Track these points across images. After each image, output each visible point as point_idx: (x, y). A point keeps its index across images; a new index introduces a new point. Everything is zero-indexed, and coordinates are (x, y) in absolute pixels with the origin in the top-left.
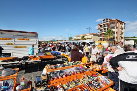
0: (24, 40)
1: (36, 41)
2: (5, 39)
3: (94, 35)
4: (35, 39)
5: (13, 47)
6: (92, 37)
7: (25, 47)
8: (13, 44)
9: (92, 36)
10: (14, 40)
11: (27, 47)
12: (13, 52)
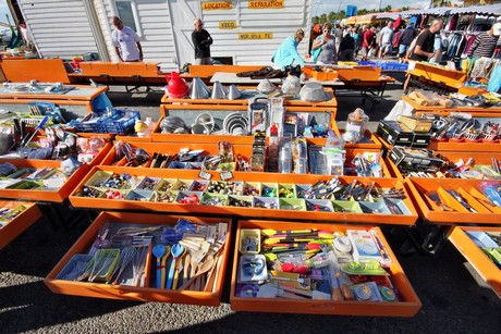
2: (217, 7)
5: (237, 36)
7: (268, 36)
8: (237, 23)
10: (240, 8)
11: (274, 35)
12: (238, 53)
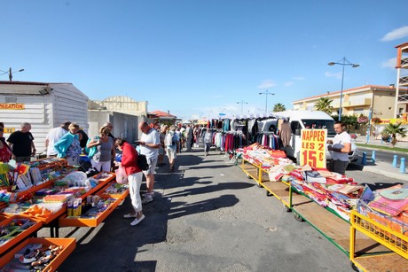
0: (6, 108)
1: (46, 110)
3: (378, 91)
4: (42, 106)
6: (367, 100)
9: (370, 95)
